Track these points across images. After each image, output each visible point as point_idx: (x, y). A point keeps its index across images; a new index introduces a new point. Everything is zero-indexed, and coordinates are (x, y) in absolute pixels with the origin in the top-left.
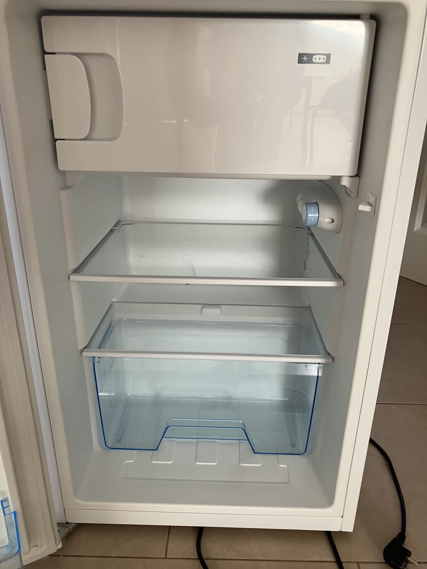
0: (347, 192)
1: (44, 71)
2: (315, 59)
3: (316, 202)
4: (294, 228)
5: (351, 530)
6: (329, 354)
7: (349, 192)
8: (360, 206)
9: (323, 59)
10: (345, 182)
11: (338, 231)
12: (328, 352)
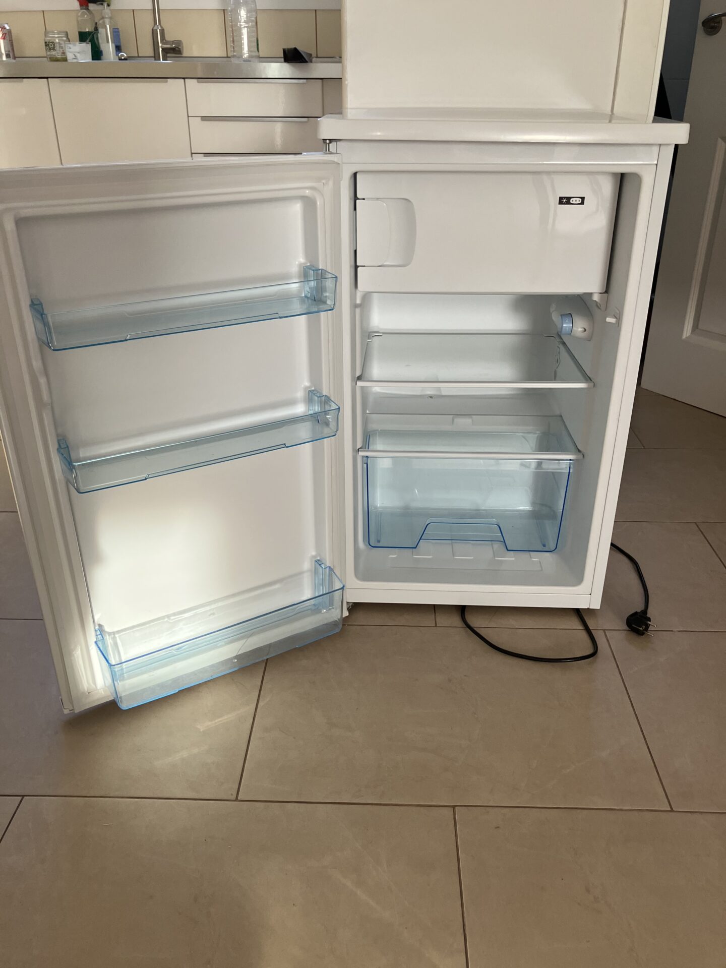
0: (597, 305)
1: (355, 212)
2: (572, 201)
3: (570, 314)
4: (544, 337)
5: (599, 608)
6: (579, 451)
7: (598, 305)
8: (607, 318)
9: (579, 201)
10: (596, 298)
11: (589, 339)
12: (578, 449)
